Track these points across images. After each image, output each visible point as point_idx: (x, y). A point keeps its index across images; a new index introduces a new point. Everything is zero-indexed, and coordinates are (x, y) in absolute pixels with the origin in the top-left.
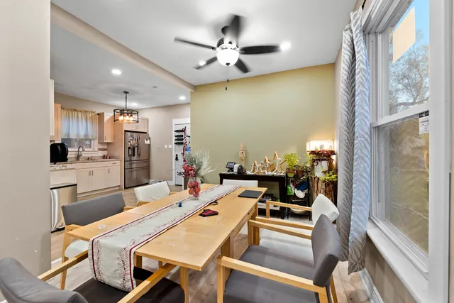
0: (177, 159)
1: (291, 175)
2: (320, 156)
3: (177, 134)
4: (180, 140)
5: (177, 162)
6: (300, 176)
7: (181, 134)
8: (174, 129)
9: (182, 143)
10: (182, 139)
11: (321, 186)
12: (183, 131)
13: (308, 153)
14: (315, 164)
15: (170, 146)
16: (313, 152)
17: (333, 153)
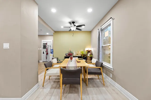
0: (43, 53)
1: (83, 56)
2: (89, 52)
3: (44, 45)
4: (45, 47)
5: (44, 54)
6: (84, 56)
7: (45, 45)
8: (42, 43)
9: (46, 48)
10: (46, 47)
11: (89, 58)
12: (46, 44)
13: (86, 51)
14: (88, 53)
15: (41, 49)
16: (87, 51)
17: (91, 51)
